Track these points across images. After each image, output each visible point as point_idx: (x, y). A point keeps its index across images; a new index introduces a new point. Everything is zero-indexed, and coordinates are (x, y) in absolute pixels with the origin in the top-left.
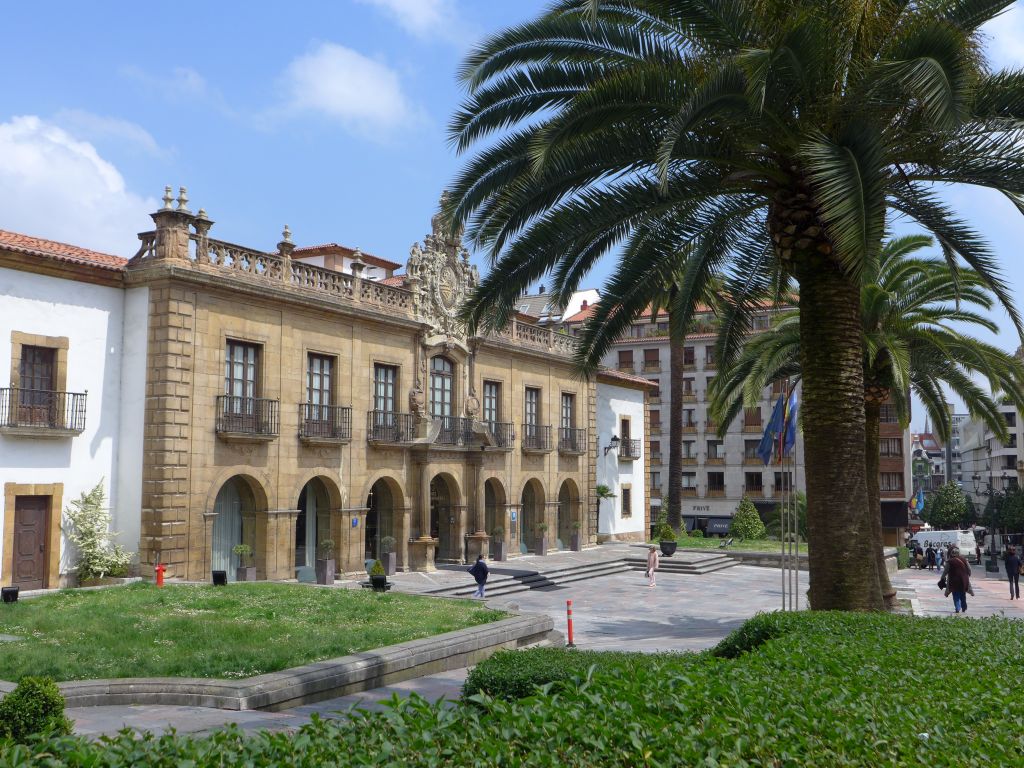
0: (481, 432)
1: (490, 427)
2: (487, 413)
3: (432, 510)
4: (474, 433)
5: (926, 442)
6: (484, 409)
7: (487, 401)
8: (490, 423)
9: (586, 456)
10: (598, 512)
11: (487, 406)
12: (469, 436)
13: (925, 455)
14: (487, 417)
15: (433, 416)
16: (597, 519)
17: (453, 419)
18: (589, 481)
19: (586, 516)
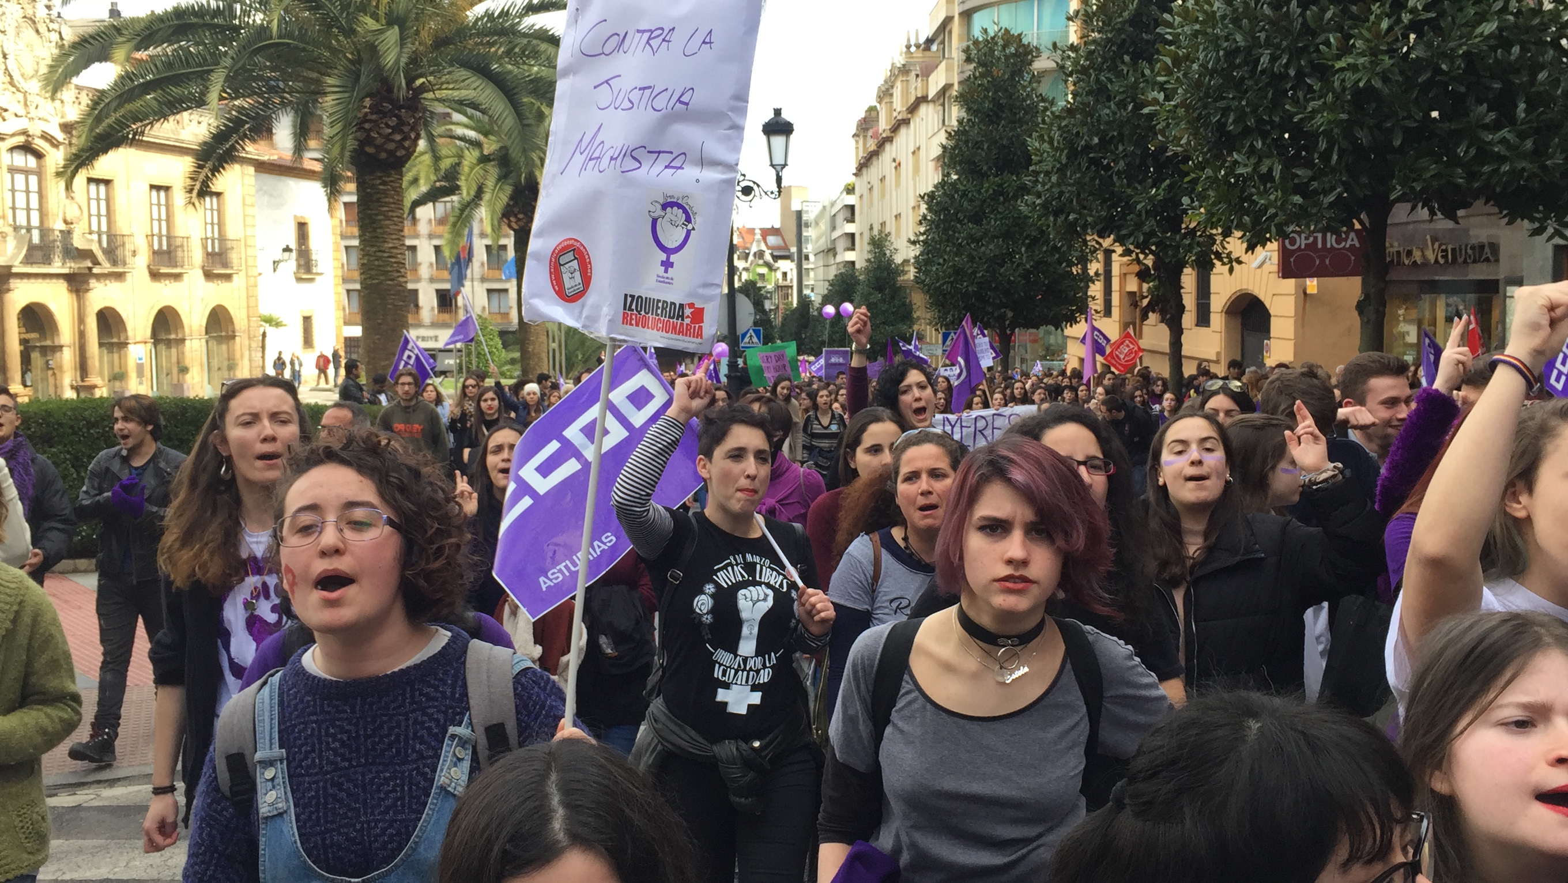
0: (87, 247)
1: (100, 241)
2: (94, 220)
3: (21, 352)
4: (77, 249)
5: (772, 240)
6: (90, 216)
7: (94, 203)
8: (100, 236)
9: (242, 274)
10: (263, 347)
11: (94, 211)
12: (71, 253)
13: (768, 257)
14: (95, 228)
15: (16, 228)
16: (263, 357)
17: (44, 231)
18: (248, 307)
19: (247, 353)
